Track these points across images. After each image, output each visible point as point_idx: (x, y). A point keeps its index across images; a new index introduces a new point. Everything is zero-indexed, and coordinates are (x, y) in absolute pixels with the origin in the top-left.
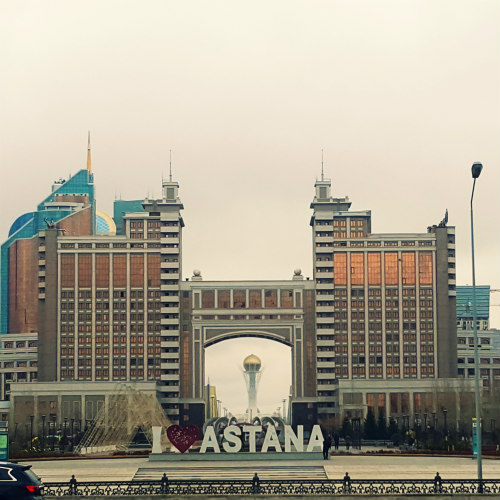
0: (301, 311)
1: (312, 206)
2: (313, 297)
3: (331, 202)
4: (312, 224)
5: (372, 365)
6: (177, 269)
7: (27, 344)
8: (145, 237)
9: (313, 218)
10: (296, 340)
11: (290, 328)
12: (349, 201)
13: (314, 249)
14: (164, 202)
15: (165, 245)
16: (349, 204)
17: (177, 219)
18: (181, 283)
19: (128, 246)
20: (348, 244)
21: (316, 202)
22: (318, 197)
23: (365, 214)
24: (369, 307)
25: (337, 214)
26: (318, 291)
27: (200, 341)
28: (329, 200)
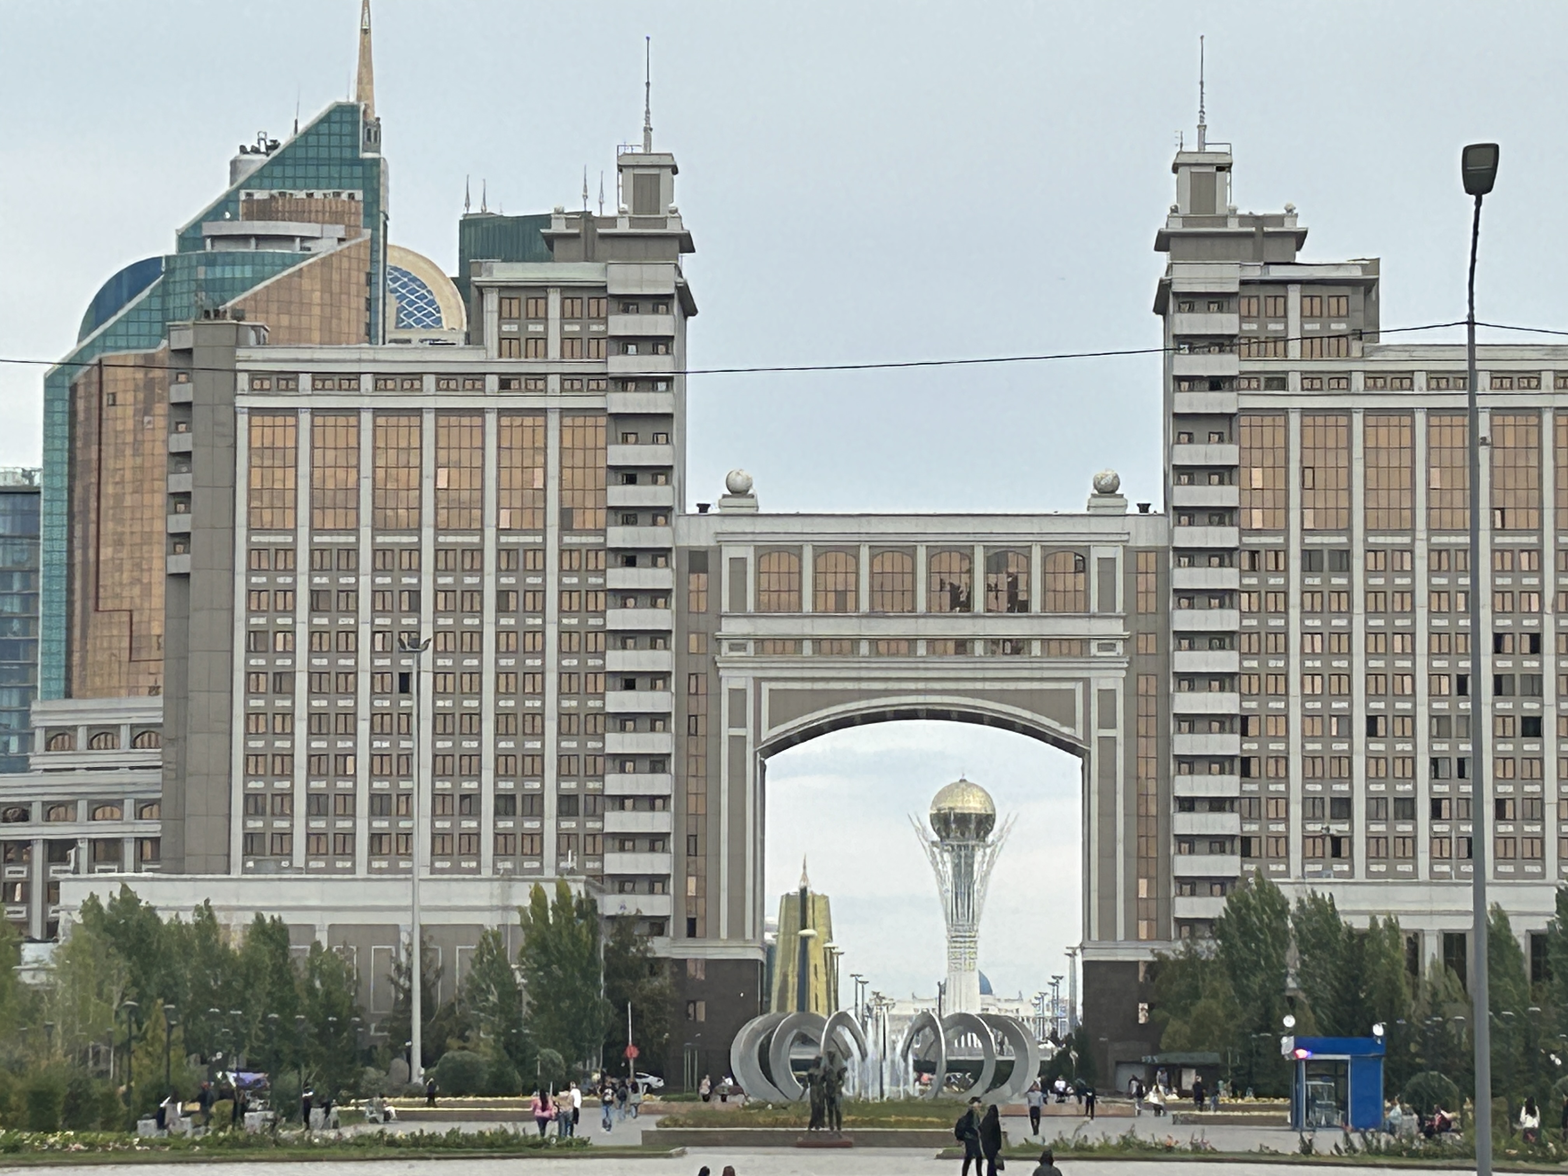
0: (1117, 628)
1: (1163, 242)
2: (1165, 575)
3: (1233, 226)
4: (1161, 308)
5: (1378, 828)
6: (666, 470)
7: (125, 735)
8: (554, 352)
9: (1164, 287)
10: (1096, 732)
11: (1079, 687)
12: (1300, 225)
13: (1168, 401)
14: (623, 227)
15: (623, 382)
16: (1300, 238)
17: (671, 290)
18: (681, 524)
19: (492, 383)
20: (1294, 381)
21: (1177, 227)
22: (1185, 210)
23: (1357, 273)
24: (1368, 614)
25: (1254, 273)
26: (1180, 551)
27: (749, 732)
28: (1224, 220)
